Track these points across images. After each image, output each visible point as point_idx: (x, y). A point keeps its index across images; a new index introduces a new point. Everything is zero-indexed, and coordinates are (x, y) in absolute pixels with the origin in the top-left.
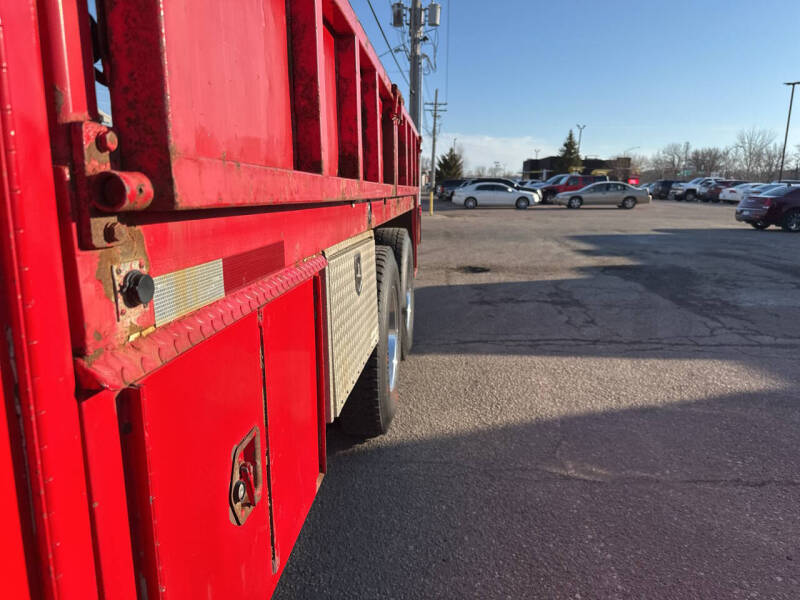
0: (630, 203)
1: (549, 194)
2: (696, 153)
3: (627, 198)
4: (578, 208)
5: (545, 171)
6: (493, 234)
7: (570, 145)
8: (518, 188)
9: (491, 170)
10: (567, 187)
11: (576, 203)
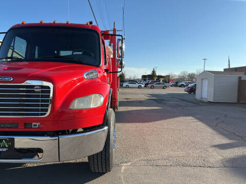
0: (165, 87)
1: (146, 85)
4: (153, 88)
5: (147, 78)
7: (154, 72)
8: (139, 83)
10: (151, 83)
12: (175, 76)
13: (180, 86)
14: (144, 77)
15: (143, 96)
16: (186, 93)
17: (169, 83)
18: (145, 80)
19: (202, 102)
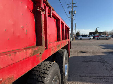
0: (108, 39)
1: (94, 37)
3: (107, 38)
4: (99, 40)
5: (92, 34)
6: (85, 44)
7: (96, 30)
8: (89, 37)
9: (84, 34)
10: (97, 36)
11: (98, 39)
14: (90, 33)
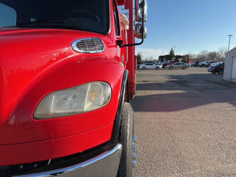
0: (185, 68)
1: (164, 66)
2: (210, 53)
4: (172, 69)
5: (165, 59)
7: (172, 52)
8: (156, 64)
9: (150, 59)
10: (169, 64)
12: (194, 55)
13: (201, 66)
14: (161, 58)
15: (162, 78)
16: (210, 73)
17: (188, 63)
18: (162, 61)
19: (232, 83)
